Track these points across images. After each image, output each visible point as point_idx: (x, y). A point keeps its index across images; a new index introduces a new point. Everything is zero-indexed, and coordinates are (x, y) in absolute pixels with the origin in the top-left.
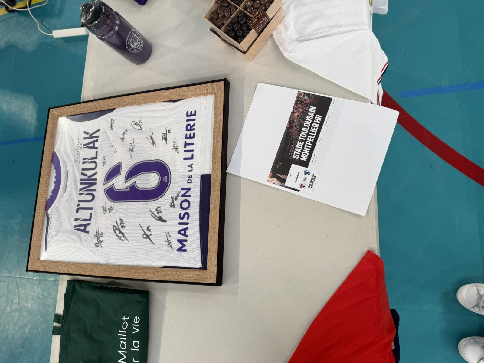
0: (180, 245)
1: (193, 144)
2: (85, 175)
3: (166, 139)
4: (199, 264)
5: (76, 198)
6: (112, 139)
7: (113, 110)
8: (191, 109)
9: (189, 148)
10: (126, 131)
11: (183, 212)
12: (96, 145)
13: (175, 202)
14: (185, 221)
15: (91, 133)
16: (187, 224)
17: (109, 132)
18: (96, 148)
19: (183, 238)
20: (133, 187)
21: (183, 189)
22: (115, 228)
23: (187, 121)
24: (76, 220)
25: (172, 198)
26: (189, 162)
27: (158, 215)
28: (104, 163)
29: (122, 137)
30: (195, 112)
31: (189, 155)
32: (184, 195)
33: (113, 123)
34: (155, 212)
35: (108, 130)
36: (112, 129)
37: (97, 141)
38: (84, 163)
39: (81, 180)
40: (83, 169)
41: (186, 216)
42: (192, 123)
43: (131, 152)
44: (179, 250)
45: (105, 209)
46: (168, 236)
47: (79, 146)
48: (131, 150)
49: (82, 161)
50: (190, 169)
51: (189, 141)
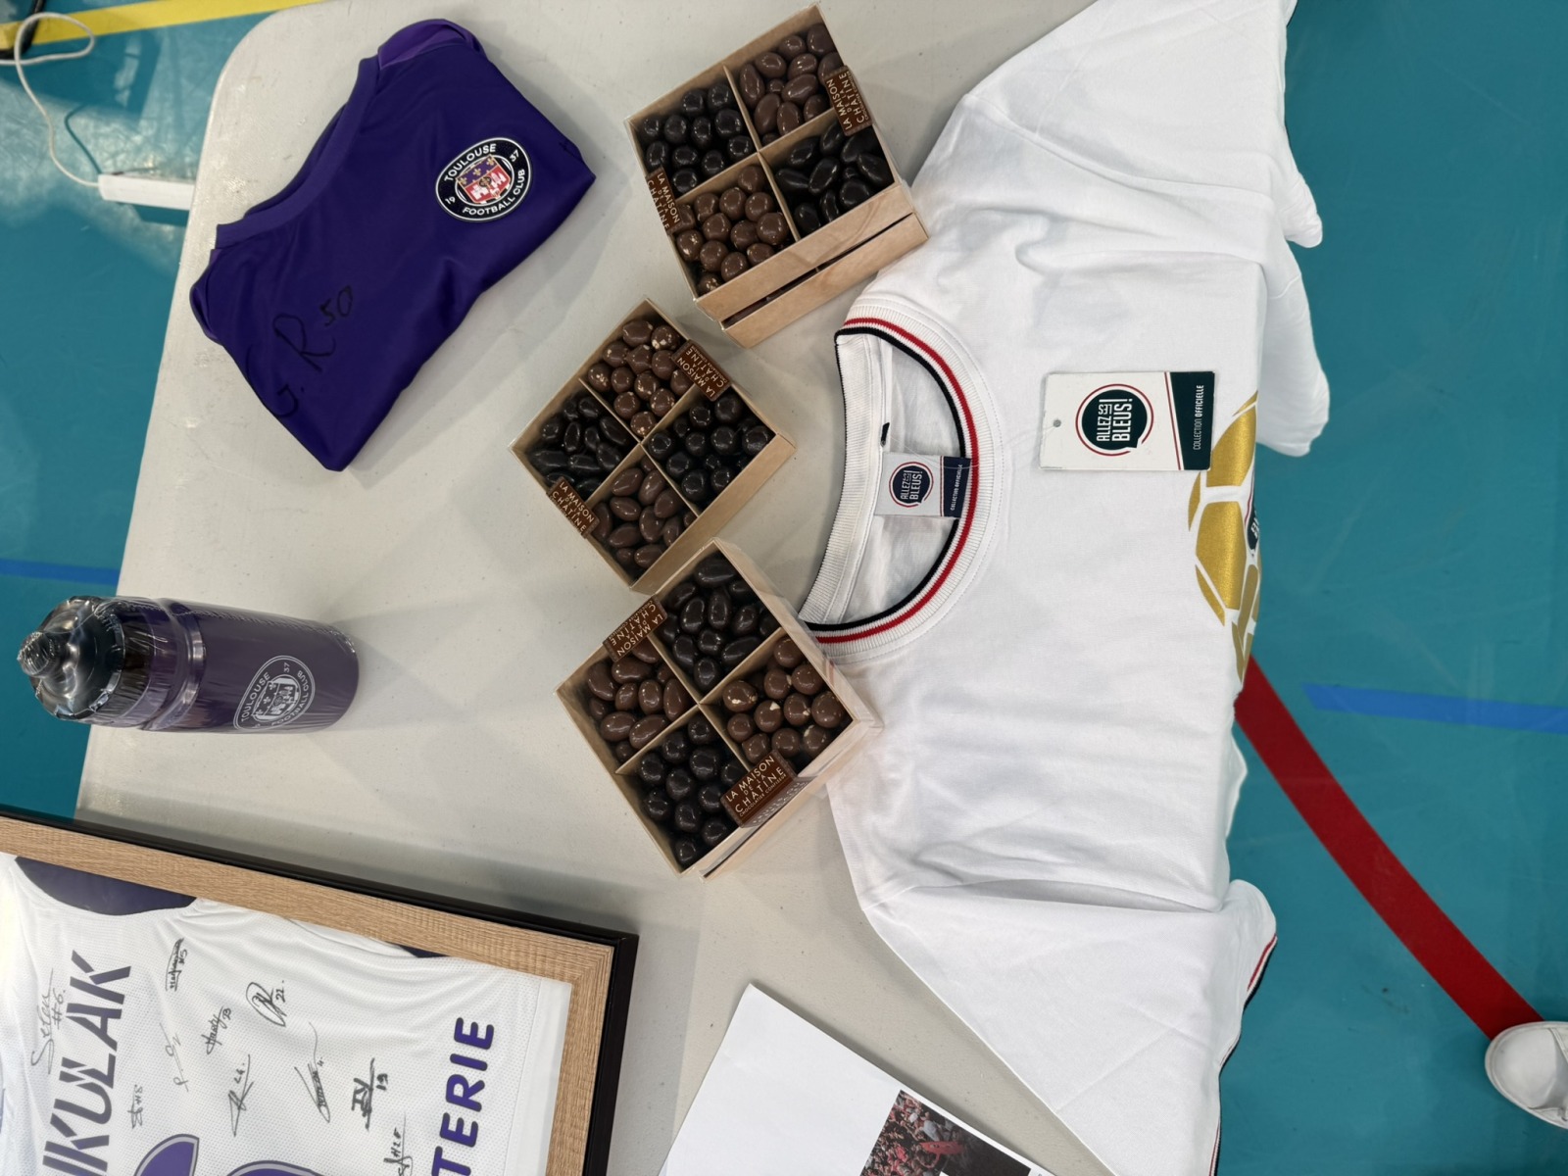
2: (67, 1131)
3: (367, 1110)
6: (171, 1024)
7: (184, 901)
8: (477, 1016)
10: (227, 1012)
12: (114, 1028)
15: (98, 970)
17: (164, 996)
18: (113, 1043)
23: (456, 1059)
28: (135, 1114)
29: (208, 1032)
30: (490, 1030)
33: (182, 961)
35: (160, 980)
36: (174, 985)
37: (117, 1014)
38: (65, 1077)
39: (51, 1147)
40: (61, 1104)
42: (472, 1076)
43: (235, 1108)
47: (52, 1006)
48: (238, 1102)
49: (58, 1068)
51: (452, 1151)
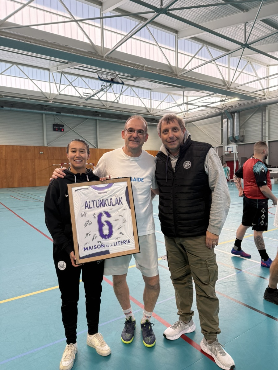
0: (86, 248)
1: (119, 244)
2: (106, 201)
3: (120, 234)
4: (81, 256)
5: (97, 199)
6: (119, 211)
7: (130, 208)
8: (131, 241)
9: (118, 243)
10: (123, 217)
11: (96, 246)
12: (117, 204)
13: (99, 243)
14: (94, 248)
15: (121, 201)
16: (93, 249)
18: (116, 205)
19: (88, 249)
20: (103, 225)
21: (104, 244)
22: (88, 221)
23: (127, 240)
24: (89, 201)
25: (101, 241)
26: (113, 245)
27: (95, 237)
28: (111, 209)
29: (120, 215)
30: (130, 243)
31: (115, 244)
32: (102, 245)
33: (125, 210)
34: (95, 236)
35: (123, 208)
36: (123, 210)
37: (119, 205)
38: (110, 199)
39: (104, 200)
40: (108, 199)
41: (95, 248)
42: (126, 242)
44: (84, 248)
45: (94, 214)
46: (88, 243)
47: (116, 195)
48: (116, 220)
49: (111, 198)
50: (111, 245)
51: (120, 243)
